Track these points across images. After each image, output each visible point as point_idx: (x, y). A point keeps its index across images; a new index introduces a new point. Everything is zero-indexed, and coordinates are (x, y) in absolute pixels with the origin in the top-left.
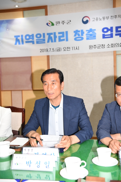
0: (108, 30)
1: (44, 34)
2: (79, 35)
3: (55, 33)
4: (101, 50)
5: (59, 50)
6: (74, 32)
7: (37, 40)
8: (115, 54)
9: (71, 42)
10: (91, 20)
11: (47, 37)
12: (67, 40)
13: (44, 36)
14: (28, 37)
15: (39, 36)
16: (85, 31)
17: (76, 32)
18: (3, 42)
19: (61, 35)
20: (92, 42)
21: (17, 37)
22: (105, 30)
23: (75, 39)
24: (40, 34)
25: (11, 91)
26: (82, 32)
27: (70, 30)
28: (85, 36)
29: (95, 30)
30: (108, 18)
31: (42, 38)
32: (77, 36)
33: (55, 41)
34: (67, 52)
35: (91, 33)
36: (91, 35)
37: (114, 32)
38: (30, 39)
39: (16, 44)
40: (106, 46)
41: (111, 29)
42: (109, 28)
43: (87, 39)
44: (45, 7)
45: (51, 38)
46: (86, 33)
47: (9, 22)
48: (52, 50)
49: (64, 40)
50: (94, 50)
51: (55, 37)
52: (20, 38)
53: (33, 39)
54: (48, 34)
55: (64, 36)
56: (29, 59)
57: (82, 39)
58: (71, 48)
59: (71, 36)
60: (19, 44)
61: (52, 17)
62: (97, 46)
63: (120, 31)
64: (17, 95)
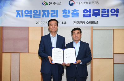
0: (87, 11)
1: (40, 11)
2: (66, 13)
3: (48, 11)
4: (82, 25)
6: (63, 11)
7: (34, 15)
8: (92, 29)
10: (76, 3)
11: (42, 13)
12: (57, 16)
13: (40, 13)
14: (27, 12)
15: (35, 12)
17: (64, 11)
18: (6, 14)
19: (53, 12)
20: (76, 19)
21: (18, 12)
22: (86, 11)
23: (64, 16)
24: (37, 11)
25: (11, 53)
26: (69, 11)
27: (60, 9)
28: (70, 15)
29: (78, 11)
30: (87, 3)
31: (38, 13)
32: (65, 14)
33: (48, 17)
35: (75, 12)
36: (75, 14)
37: (92, 14)
39: (17, 17)
40: (86, 23)
41: (90, 11)
42: (88, 10)
45: (45, 14)
46: (71, 12)
48: (45, 23)
49: (55, 16)
50: (77, 25)
51: (48, 13)
52: (20, 13)
53: (31, 13)
54: (43, 11)
55: (55, 13)
57: (69, 16)
58: (60, 23)
60: (20, 17)
62: (79, 22)
63: (96, 13)
64: (15, 56)
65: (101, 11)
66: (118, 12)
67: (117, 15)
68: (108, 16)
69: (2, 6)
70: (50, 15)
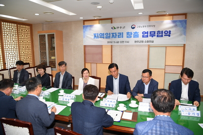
0: (146, 33)
1: (110, 33)
3: (116, 33)
4: (141, 44)
5: (118, 42)
7: (106, 36)
8: (149, 46)
9: (125, 38)
10: (137, 27)
11: (111, 35)
12: (123, 37)
17: (128, 33)
18: (87, 37)
19: (119, 34)
20: (136, 39)
22: (144, 33)
24: (108, 34)
25: (91, 63)
26: (131, 34)
27: (125, 32)
28: (132, 36)
29: (138, 32)
30: (145, 26)
32: (128, 35)
33: (116, 38)
34: (122, 44)
35: (136, 34)
37: (149, 35)
38: (102, 36)
39: (94, 38)
40: (144, 42)
43: (134, 37)
44: (111, 19)
45: (114, 35)
46: (133, 34)
47: (91, 26)
48: (114, 42)
49: (121, 37)
50: (137, 44)
51: (116, 35)
52: (96, 35)
53: (104, 36)
54: (112, 33)
55: (121, 35)
56: (101, 46)
57: (131, 37)
58: (125, 42)
59: (125, 35)
60: (96, 38)
61: (115, 25)
62: (139, 41)
63: (152, 34)
64: (94, 66)
65: (156, 33)
66: (170, 33)
67: (169, 36)
68: (162, 36)
69: (85, 31)
70: (117, 36)
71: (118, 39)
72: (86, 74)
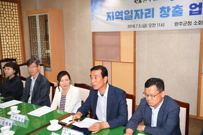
0: (196, 6)
1: (132, 11)
2: (165, 11)
3: (142, 10)
4: (187, 27)
5: (145, 26)
6: (161, 8)
7: (125, 16)
9: (157, 19)
11: (134, 13)
12: (153, 17)
13: (132, 13)
14: (117, 14)
15: (127, 13)
16: (171, 7)
17: (162, 9)
18: (97, 18)
19: (148, 12)
20: (178, 19)
21: (108, 13)
22: (193, 6)
23: (161, 16)
24: (128, 11)
25: (103, 61)
26: (169, 9)
27: (157, 6)
28: (171, 13)
29: (182, 6)
31: (130, 14)
32: (163, 13)
33: (142, 18)
34: (152, 29)
35: (177, 9)
36: (177, 12)
38: (119, 16)
39: (107, 20)
40: (192, 24)
41: (200, 5)
42: (198, 4)
43: (173, 16)
45: (138, 14)
46: (172, 9)
48: (138, 26)
49: (150, 16)
50: (179, 27)
51: (142, 14)
52: (111, 15)
53: (122, 15)
54: (135, 11)
55: (150, 13)
56: (118, 34)
57: (168, 15)
58: (157, 25)
59: (157, 12)
60: (110, 20)
62: (183, 23)
69: (93, 8)
70: (144, 16)
71: (144, 21)
72: (65, 82)
